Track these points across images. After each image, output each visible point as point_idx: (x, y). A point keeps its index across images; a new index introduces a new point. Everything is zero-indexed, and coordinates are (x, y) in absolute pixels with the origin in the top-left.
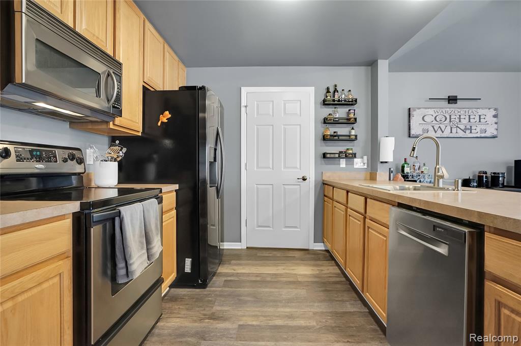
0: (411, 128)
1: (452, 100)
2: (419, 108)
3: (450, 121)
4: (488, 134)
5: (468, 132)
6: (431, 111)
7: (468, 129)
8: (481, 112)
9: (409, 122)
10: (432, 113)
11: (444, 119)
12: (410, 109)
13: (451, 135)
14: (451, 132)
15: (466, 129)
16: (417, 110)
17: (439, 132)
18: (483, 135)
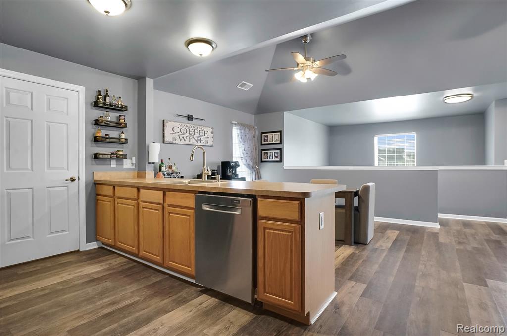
0: (165, 135)
1: (190, 118)
2: (170, 121)
3: (189, 133)
4: (209, 144)
5: (199, 141)
6: (177, 124)
7: (199, 140)
8: (206, 129)
9: (164, 131)
10: (179, 126)
11: (185, 131)
12: (164, 121)
13: (190, 143)
14: (190, 141)
15: (198, 139)
16: (169, 122)
17: (183, 140)
18: (207, 145)
